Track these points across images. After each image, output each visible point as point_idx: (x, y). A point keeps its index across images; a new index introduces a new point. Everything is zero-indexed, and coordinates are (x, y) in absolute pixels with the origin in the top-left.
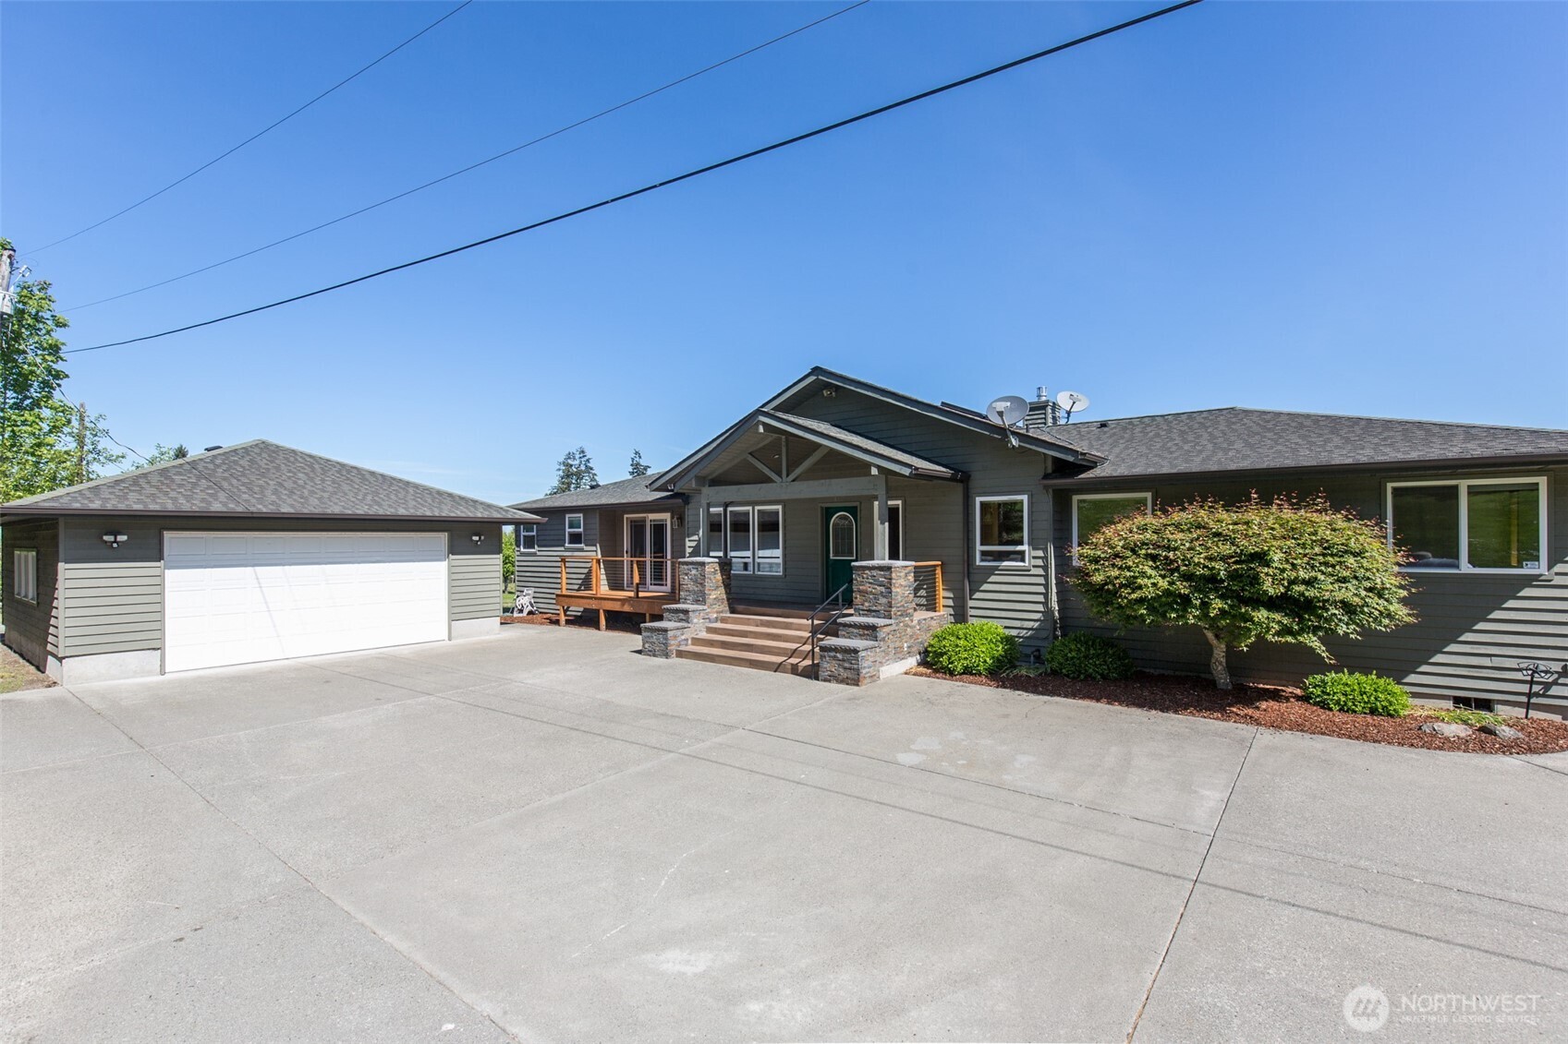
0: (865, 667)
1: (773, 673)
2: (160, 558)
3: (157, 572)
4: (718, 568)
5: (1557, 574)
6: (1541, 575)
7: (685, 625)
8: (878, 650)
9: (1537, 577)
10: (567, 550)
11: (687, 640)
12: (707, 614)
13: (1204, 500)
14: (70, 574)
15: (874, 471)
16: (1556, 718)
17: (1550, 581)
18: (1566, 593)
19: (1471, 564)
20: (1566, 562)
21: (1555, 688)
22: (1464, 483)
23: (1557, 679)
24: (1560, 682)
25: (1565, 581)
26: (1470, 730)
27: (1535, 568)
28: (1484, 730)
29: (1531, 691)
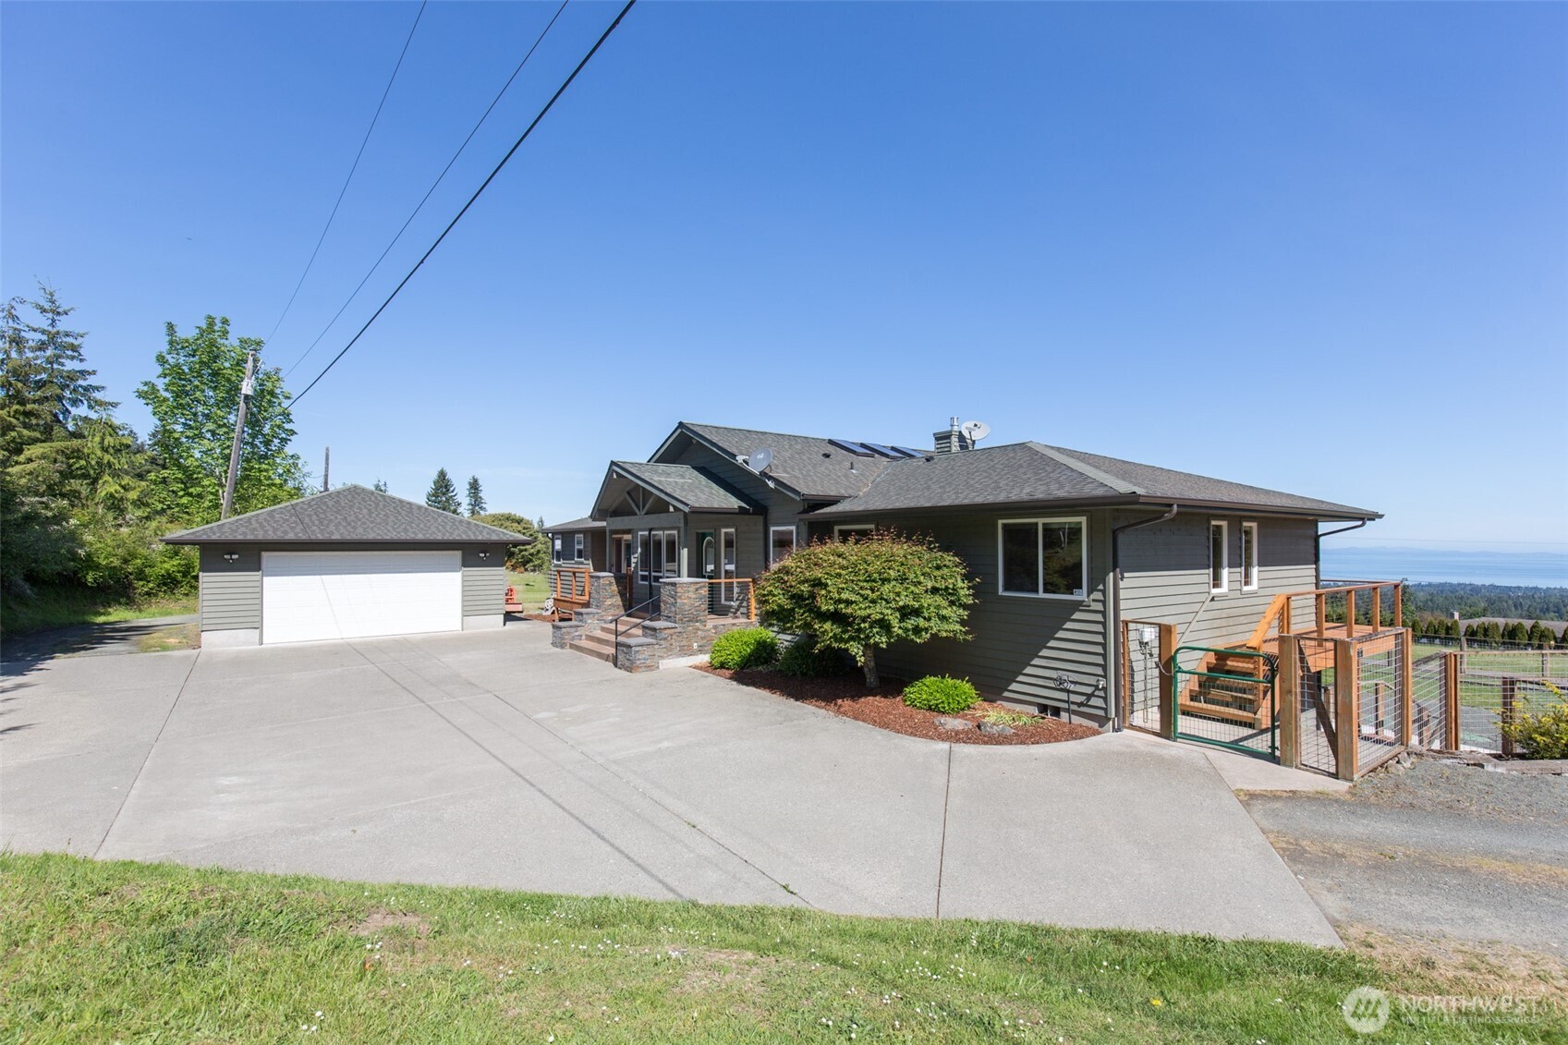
0: (639, 659)
1: (604, 661)
2: (258, 568)
3: (258, 578)
4: (613, 581)
5: (1094, 600)
6: (1084, 601)
7: (580, 624)
8: (656, 647)
9: (1081, 603)
10: (577, 563)
11: (581, 636)
12: (602, 616)
13: (899, 536)
14: (205, 579)
15: (671, 509)
16: (1095, 725)
17: (1089, 606)
18: (1099, 617)
19: (1046, 591)
20: (1100, 590)
21: (1093, 698)
22: (1041, 521)
23: (1094, 692)
24: (1096, 693)
25: (1099, 607)
26: (970, 725)
27: (1081, 595)
28: (979, 727)
29: (1071, 699)
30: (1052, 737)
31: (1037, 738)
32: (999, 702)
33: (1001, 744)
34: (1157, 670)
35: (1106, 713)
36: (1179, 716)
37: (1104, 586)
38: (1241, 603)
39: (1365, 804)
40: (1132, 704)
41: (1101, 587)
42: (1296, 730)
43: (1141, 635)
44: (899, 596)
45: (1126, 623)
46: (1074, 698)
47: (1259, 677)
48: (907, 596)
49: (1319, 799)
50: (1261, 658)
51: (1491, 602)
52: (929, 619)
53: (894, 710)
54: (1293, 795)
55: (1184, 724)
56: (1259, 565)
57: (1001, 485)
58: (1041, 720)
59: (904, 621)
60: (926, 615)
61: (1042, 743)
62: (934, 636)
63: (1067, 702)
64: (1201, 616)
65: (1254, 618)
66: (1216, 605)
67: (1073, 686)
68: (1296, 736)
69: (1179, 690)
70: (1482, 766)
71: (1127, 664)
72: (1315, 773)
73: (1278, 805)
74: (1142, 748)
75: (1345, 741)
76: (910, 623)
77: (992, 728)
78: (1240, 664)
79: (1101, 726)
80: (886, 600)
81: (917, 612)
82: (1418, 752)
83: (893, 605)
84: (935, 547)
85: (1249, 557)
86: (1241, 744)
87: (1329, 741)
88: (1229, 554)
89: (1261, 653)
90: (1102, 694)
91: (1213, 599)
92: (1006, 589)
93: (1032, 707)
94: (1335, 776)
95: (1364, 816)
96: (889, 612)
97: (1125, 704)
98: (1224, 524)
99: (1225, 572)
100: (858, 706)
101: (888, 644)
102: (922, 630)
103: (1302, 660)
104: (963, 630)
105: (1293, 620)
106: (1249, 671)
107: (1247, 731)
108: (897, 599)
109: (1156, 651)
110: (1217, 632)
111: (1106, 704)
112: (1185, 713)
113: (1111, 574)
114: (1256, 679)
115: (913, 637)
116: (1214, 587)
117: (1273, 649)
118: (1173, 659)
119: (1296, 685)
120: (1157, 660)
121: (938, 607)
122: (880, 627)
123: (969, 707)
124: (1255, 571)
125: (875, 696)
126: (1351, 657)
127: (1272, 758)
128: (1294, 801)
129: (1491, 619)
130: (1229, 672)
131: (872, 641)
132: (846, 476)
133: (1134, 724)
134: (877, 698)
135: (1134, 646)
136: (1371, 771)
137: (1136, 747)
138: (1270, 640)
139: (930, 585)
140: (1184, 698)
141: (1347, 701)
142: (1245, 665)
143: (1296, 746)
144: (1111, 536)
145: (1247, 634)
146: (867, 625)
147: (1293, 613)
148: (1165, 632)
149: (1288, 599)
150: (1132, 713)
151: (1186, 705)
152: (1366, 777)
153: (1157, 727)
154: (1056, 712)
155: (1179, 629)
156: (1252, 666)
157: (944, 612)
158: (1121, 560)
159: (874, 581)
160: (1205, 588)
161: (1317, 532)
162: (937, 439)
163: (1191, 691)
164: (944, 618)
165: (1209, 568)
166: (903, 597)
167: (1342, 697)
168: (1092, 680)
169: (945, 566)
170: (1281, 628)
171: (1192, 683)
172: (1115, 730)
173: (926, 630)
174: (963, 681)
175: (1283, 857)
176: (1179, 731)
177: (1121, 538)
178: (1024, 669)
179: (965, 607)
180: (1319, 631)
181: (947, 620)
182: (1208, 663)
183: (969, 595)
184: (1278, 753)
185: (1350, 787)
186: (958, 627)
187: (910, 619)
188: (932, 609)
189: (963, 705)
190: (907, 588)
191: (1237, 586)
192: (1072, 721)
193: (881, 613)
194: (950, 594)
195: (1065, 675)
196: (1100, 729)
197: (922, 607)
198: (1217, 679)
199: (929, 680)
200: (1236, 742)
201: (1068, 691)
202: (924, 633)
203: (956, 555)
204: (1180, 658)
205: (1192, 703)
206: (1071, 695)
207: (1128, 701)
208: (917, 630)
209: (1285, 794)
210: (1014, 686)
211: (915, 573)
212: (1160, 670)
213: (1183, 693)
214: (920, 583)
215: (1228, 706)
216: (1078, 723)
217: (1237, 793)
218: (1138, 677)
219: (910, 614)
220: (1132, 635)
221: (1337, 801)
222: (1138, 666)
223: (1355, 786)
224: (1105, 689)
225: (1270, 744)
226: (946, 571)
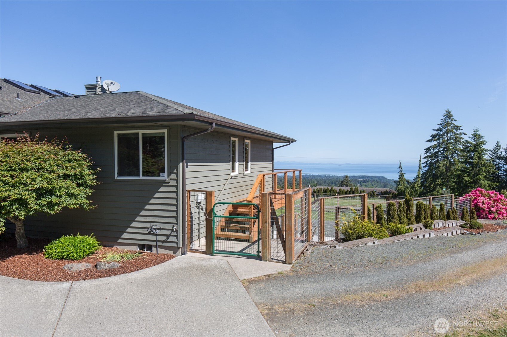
5: (171, 179)
9: (164, 181)
16: (171, 253)
17: (169, 183)
18: (174, 189)
19: (143, 175)
20: (175, 173)
21: (171, 237)
22: (141, 132)
23: (171, 233)
24: (172, 234)
25: (174, 183)
26: (90, 266)
27: (164, 177)
28: (96, 266)
29: (158, 239)
30: (145, 265)
31: (135, 268)
32: (115, 246)
33: (110, 276)
34: (205, 217)
35: (177, 245)
36: (215, 241)
37: (177, 171)
38: (244, 180)
39: (298, 276)
40: (192, 238)
41: (175, 171)
42: (269, 241)
43: (197, 198)
44: (35, 181)
45: (189, 192)
46: (160, 238)
47: (252, 216)
48: (42, 181)
49: (280, 277)
50: (253, 206)
51: (318, 181)
52: (60, 197)
53: (34, 263)
54: (269, 277)
55: (218, 245)
56: (251, 162)
57: (117, 109)
58: (140, 255)
59: (40, 199)
60: (58, 194)
61: (138, 270)
62: (65, 208)
63: (155, 241)
64: (227, 186)
65: (249, 187)
66: (233, 181)
67: (158, 231)
68: (269, 244)
69: (215, 227)
70: (335, 247)
71: (189, 215)
72: (277, 262)
73: (262, 285)
74: (196, 263)
75: (289, 244)
76: (45, 201)
77: (105, 265)
78: (243, 210)
79: (175, 253)
80: (24, 184)
81: (51, 192)
82: (313, 244)
83: (30, 187)
84: (69, 148)
85: (247, 157)
86: (244, 251)
87: (283, 245)
88: (239, 155)
89: (253, 203)
90: (175, 234)
91: (231, 178)
92: (120, 174)
93: (135, 247)
94: (285, 262)
95: (299, 282)
96: (26, 193)
97: (188, 238)
98: (237, 139)
99: (237, 164)
100: (5, 264)
101: (27, 217)
102: (55, 205)
103: (272, 205)
104: (88, 202)
105: (265, 187)
106: (247, 213)
107: (247, 244)
108: (34, 183)
109: (204, 207)
110: (233, 195)
111: (178, 240)
112: (219, 238)
113: (181, 164)
114: (250, 217)
115: (48, 210)
116: (232, 172)
117: (257, 201)
118: (212, 210)
119: (269, 218)
120: (205, 211)
121: (68, 188)
122: (20, 204)
123: (92, 253)
124: (249, 164)
125: (22, 254)
126: (292, 202)
127: (258, 258)
128: (269, 281)
129: (319, 187)
130: (238, 215)
131: (12, 215)
132: (11, 102)
133: (193, 248)
134: (23, 256)
135: (193, 204)
136: (298, 257)
137: (192, 263)
138: (256, 197)
139: (61, 172)
140: (217, 231)
141: (290, 224)
142: (246, 210)
143: (269, 249)
144: (181, 141)
145: (246, 195)
146: (7, 203)
147: (265, 184)
148: (209, 195)
149: (264, 176)
150: (192, 242)
151: (218, 234)
152: (297, 260)
153: (204, 248)
154: (150, 248)
155: (216, 194)
156: (248, 210)
157: (72, 191)
158: (186, 156)
159: (14, 170)
160: (228, 172)
161: (273, 147)
162: (87, 89)
163: (221, 226)
164: (73, 196)
165: (230, 162)
166: (38, 182)
167: (288, 222)
168: (170, 227)
169: (75, 160)
170: (261, 190)
171: (222, 222)
172: (183, 254)
173: (58, 204)
174: (89, 236)
175: (266, 320)
176: (215, 249)
177: (186, 143)
178: (130, 224)
179: (91, 187)
180: (275, 191)
181: (76, 197)
182: (229, 210)
183: (93, 179)
184: (260, 254)
185: (291, 268)
186: (84, 201)
187: (45, 197)
188: (63, 189)
189: (88, 252)
190: (42, 175)
191: (242, 171)
192: (158, 252)
193: (20, 194)
194: (78, 179)
195: (154, 225)
196: (174, 255)
197: (54, 188)
198: (233, 218)
199: (64, 239)
200: (242, 251)
201: (156, 235)
202: (57, 207)
203: (83, 152)
204: (216, 209)
205: (222, 233)
206: (158, 237)
207: (189, 236)
208: (51, 205)
209: (265, 278)
210: (125, 236)
211: (50, 164)
212: (206, 217)
213: (217, 229)
214: (54, 171)
215: (238, 232)
216: (162, 253)
217: (243, 282)
218: (196, 222)
219: (45, 194)
220: (192, 199)
221: (287, 276)
222: (195, 216)
223: (293, 266)
224: (177, 231)
225: (257, 250)
226: (75, 163)
